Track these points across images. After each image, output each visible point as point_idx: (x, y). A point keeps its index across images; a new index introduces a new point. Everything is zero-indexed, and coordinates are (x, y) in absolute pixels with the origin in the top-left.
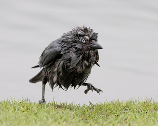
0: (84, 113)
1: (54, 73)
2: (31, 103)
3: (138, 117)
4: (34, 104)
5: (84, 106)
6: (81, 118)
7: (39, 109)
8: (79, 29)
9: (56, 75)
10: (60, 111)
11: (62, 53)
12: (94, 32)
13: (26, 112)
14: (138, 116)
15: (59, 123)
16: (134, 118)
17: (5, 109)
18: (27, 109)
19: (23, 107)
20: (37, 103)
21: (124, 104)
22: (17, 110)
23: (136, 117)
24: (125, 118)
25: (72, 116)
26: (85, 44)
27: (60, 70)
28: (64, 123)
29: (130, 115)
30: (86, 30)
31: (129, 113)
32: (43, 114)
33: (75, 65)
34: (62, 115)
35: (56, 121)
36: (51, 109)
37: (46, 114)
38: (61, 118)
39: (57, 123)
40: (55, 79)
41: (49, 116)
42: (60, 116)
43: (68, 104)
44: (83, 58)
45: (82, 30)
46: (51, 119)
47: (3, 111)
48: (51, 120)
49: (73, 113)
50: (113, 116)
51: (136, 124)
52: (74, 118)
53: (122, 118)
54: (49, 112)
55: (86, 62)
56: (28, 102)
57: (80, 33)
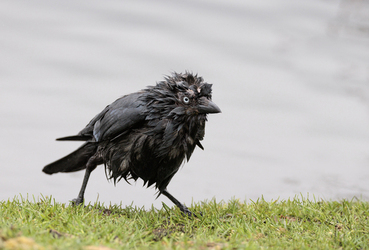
0: (152, 223)
1: (123, 153)
2: (56, 205)
3: (249, 231)
4: (63, 206)
5: (153, 210)
6: (147, 233)
7: (71, 216)
8: (179, 77)
9: (128, 157)
10: (109, 219)
11: (148, 118)
12: (204, 82)
13: (49, 221)
14: (249, 228)
15: (107, 241)
16: (242, 231)
17: (9, 215)
18: (50, 215)
19: (43, 211)
20: (68, 204)
21: (225, 206)
22: (31, 217)
23: (245, 231)
24: (225, 233)
25: (130, 229)
26: (188, 104)
27: (139, 150)
28: (117, 240)
29: (235, 227)
30: (190, 79)
31: (234, 223)
32: (78, 224)
33: (170, 143)
34: (112, 226)
35: (102, 237)
36: (93, 215)
37: (83, 224)
38: (111, 232)
39: (103, 241)
40: (124, 164)
41: (89, 228)
42: (110, 227)
43: (123, 207)
44: (185, 131)
45: (184, 79)
46: (92, 234)
47: (6, 218)
48: (92, 236)
49: (132, 223)
50: (205, 229)
51: (245, 242)
52: (134, 231)
53: (220, 233)
54: (89, 222)
55: (189, 139)
56: (52, 203)
57: (179, 83)
